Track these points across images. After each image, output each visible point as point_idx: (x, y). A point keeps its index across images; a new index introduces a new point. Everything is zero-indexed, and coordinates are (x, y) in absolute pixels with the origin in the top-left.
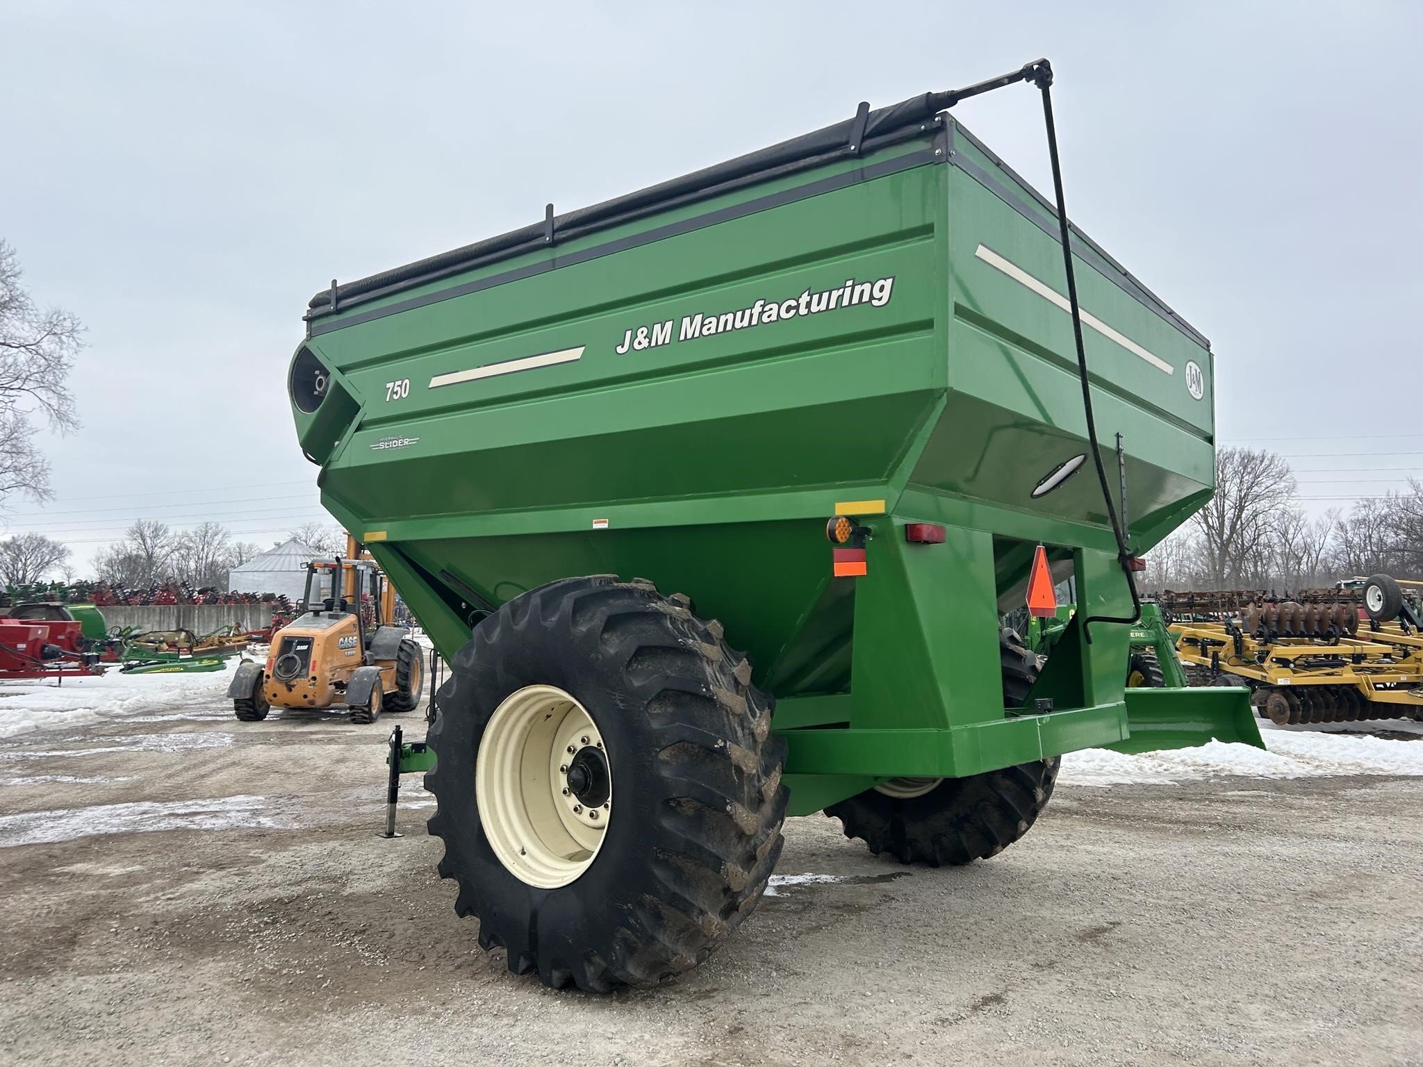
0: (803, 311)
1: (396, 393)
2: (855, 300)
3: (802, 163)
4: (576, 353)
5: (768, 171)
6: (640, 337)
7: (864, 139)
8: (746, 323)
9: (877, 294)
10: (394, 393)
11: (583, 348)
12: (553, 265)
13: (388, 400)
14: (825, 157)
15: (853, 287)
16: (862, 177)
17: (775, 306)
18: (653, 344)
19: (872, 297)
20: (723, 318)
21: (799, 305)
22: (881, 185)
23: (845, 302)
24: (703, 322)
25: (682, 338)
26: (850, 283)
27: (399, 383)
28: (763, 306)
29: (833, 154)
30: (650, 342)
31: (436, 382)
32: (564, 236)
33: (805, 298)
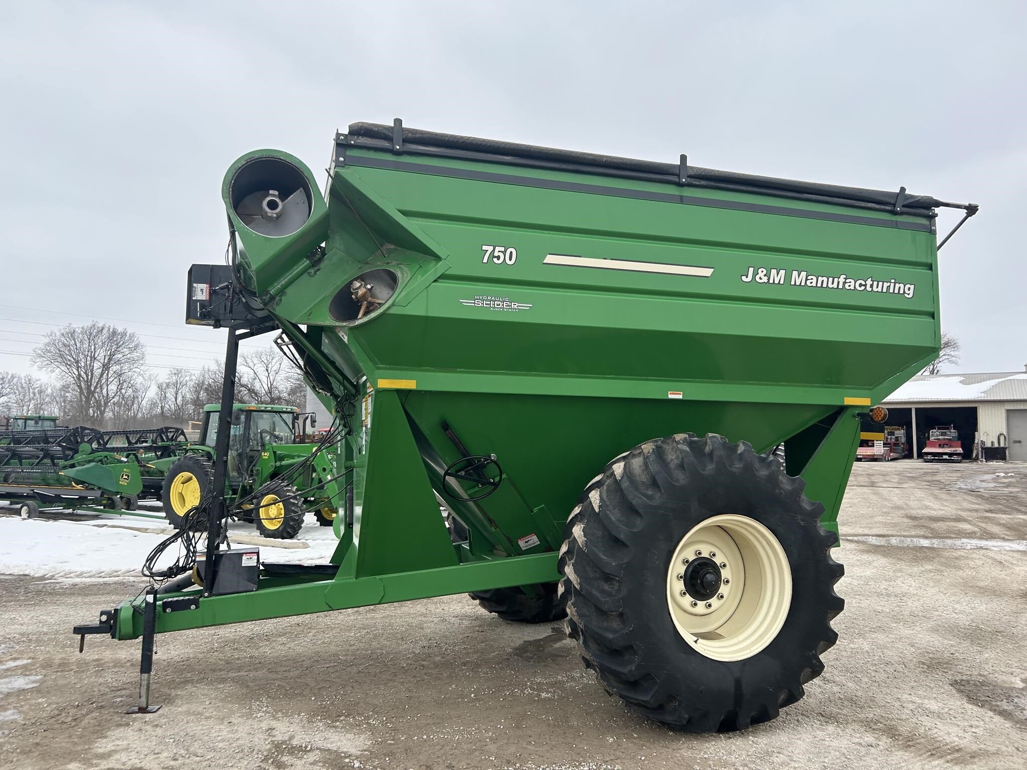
0: (869, 289)
1: (498, 258)
2: (896, 291)
3: (870, 205)
4: (708, 272)
5: (849, 201)
6: (761, 274)
7: (903, 206)
8: (835, 286)
9: (907, 291)
10: (495, 257)
11: (713, 270)
12: (682, 200)
13: (485, 260)
14: (882, 207)
15: (895, 283)
16: (896, 225)
17: (853, 281)
18: (771, 281)
19: (904, 292)
20: (820, 279)
21: (866, 284)
22: (907, 234)
23: (891, 291)
24: (807, 277)
25: (793, 283)
26: (893, 281)
27: (502, 249)
28: (846, 279)
29: (887, 208)
30: (769, 279)
31: (550, 259)
32: (697, 183)
33: (869, 282)
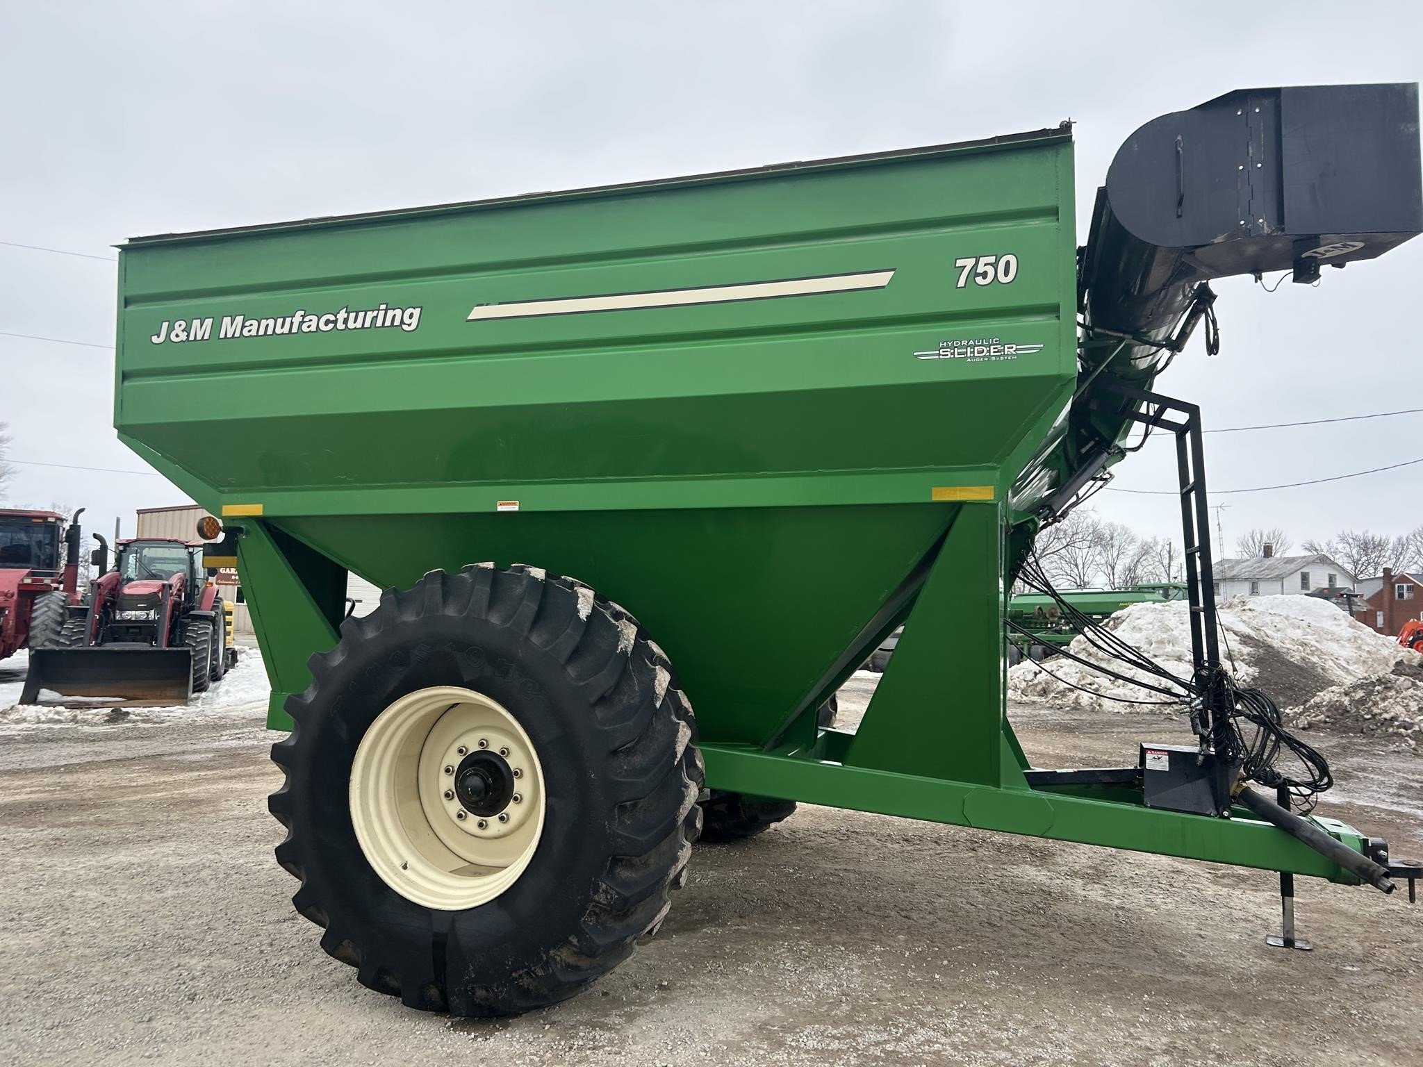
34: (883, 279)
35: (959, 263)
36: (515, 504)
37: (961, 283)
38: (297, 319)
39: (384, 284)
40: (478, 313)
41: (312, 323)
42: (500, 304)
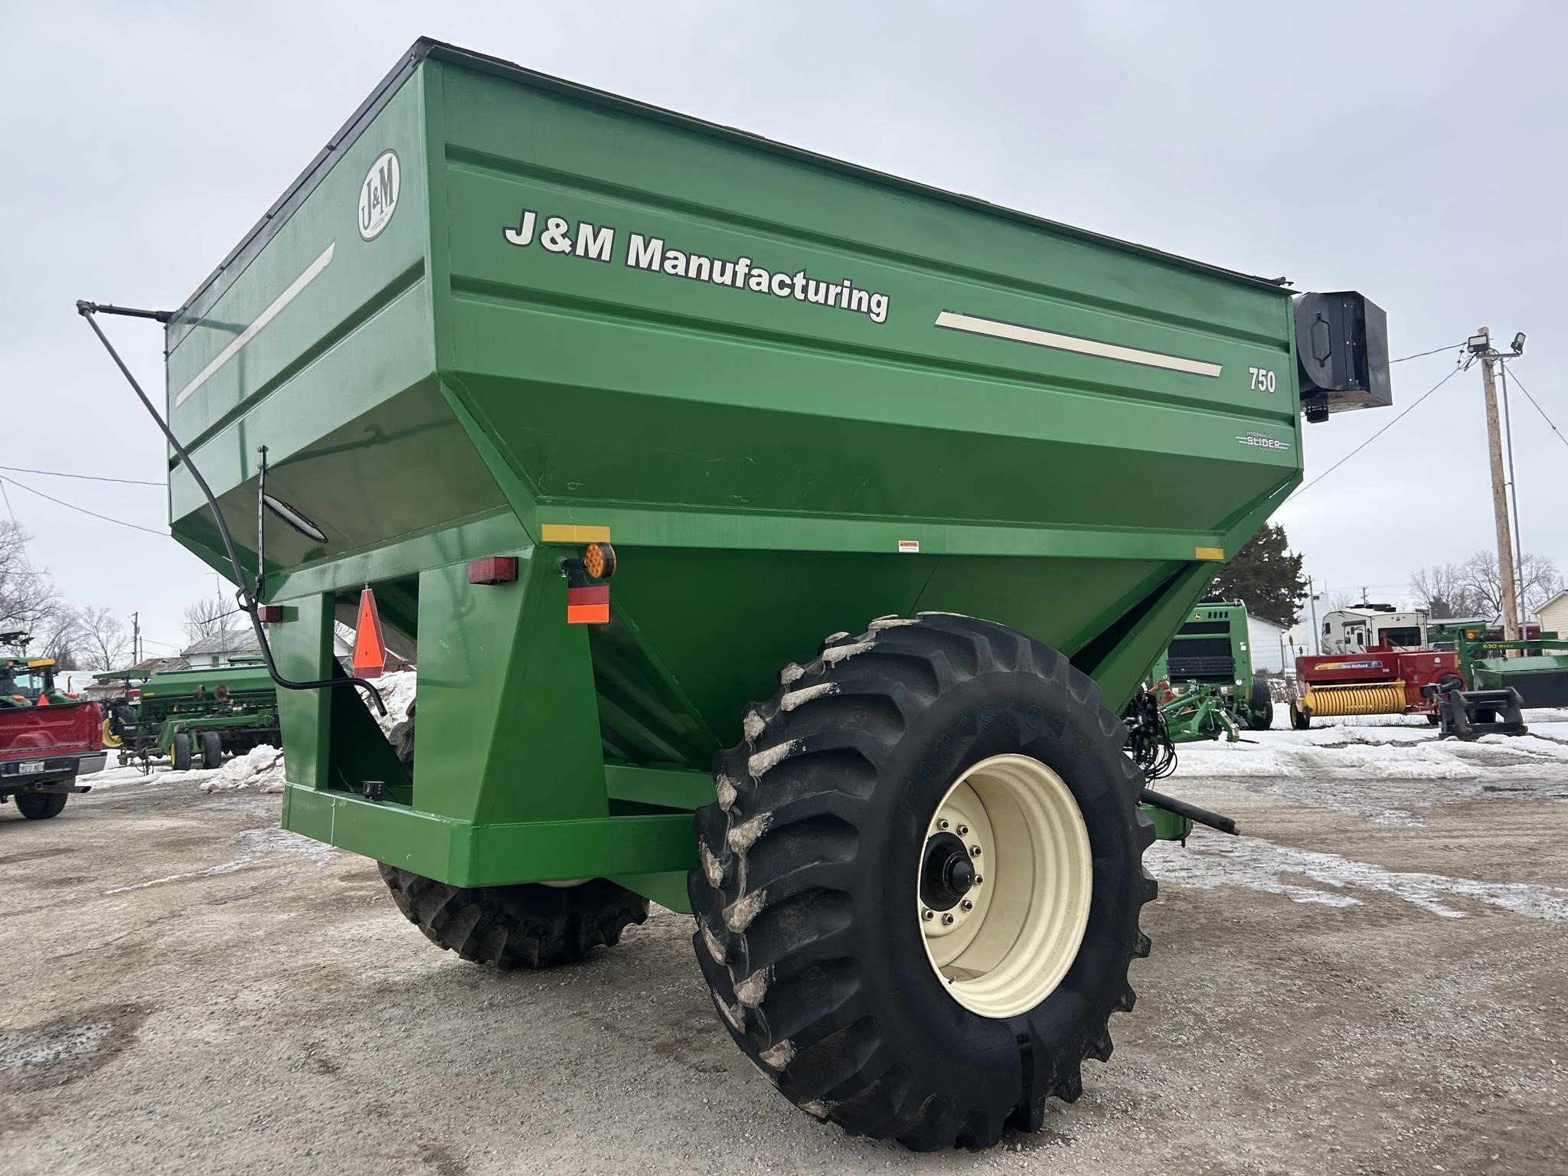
34: (1215, 370)
35: (1252, 370)
36: (915, 545)
37: (1253, 388)
38: (742, 267)
39: (845, 255)
40: (945, 319)
41: (761, 281)
42: (964, 315)
